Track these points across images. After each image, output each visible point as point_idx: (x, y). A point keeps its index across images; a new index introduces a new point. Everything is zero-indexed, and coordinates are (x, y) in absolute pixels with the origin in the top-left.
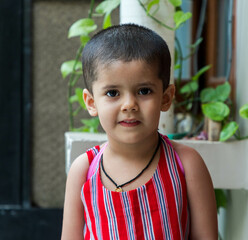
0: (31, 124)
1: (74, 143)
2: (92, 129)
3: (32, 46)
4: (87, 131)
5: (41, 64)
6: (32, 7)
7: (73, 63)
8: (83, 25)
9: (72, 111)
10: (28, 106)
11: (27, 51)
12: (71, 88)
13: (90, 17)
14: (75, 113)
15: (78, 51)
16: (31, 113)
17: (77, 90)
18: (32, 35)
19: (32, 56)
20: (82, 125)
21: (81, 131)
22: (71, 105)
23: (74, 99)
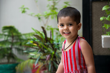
0: (92, 34)
1: (104, 38)
2: (109, 34)
3: (92, 14)
4: (107, 35)
5: (94, 18)
6: (92, 3)
7: (103, 17)
8: (106, 7)
9: (103, 30)
10: (91, 29)
11: (90, 15)
12: (103, 24)
13: (108, 5)
14: (104, 30)
15: (105, 14)
16: (92, 31)
17: (105, 24)
18: (92, 11)
19: (92, 16)
20: (106, 33)
21: (106, 35)
22: (103, 28)
23: (104, 26)
